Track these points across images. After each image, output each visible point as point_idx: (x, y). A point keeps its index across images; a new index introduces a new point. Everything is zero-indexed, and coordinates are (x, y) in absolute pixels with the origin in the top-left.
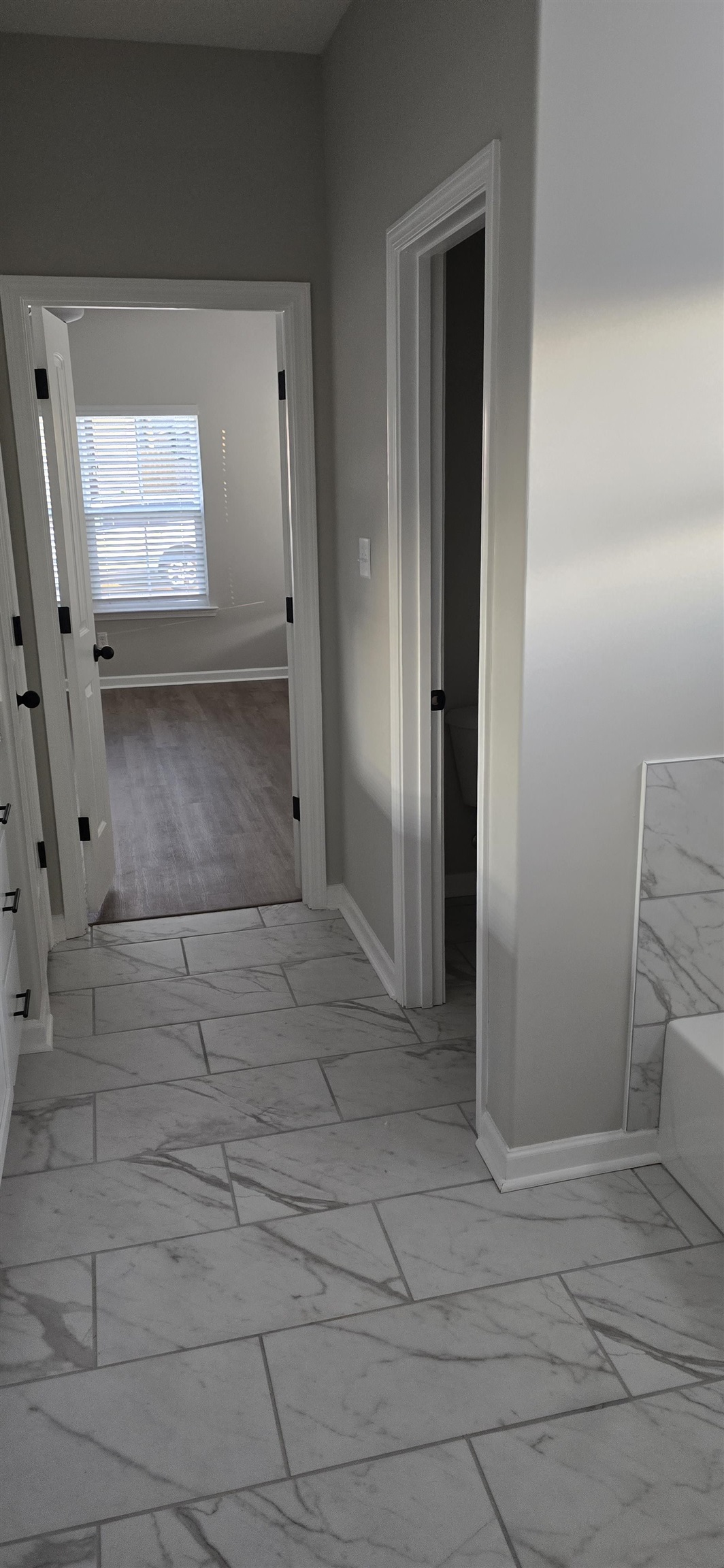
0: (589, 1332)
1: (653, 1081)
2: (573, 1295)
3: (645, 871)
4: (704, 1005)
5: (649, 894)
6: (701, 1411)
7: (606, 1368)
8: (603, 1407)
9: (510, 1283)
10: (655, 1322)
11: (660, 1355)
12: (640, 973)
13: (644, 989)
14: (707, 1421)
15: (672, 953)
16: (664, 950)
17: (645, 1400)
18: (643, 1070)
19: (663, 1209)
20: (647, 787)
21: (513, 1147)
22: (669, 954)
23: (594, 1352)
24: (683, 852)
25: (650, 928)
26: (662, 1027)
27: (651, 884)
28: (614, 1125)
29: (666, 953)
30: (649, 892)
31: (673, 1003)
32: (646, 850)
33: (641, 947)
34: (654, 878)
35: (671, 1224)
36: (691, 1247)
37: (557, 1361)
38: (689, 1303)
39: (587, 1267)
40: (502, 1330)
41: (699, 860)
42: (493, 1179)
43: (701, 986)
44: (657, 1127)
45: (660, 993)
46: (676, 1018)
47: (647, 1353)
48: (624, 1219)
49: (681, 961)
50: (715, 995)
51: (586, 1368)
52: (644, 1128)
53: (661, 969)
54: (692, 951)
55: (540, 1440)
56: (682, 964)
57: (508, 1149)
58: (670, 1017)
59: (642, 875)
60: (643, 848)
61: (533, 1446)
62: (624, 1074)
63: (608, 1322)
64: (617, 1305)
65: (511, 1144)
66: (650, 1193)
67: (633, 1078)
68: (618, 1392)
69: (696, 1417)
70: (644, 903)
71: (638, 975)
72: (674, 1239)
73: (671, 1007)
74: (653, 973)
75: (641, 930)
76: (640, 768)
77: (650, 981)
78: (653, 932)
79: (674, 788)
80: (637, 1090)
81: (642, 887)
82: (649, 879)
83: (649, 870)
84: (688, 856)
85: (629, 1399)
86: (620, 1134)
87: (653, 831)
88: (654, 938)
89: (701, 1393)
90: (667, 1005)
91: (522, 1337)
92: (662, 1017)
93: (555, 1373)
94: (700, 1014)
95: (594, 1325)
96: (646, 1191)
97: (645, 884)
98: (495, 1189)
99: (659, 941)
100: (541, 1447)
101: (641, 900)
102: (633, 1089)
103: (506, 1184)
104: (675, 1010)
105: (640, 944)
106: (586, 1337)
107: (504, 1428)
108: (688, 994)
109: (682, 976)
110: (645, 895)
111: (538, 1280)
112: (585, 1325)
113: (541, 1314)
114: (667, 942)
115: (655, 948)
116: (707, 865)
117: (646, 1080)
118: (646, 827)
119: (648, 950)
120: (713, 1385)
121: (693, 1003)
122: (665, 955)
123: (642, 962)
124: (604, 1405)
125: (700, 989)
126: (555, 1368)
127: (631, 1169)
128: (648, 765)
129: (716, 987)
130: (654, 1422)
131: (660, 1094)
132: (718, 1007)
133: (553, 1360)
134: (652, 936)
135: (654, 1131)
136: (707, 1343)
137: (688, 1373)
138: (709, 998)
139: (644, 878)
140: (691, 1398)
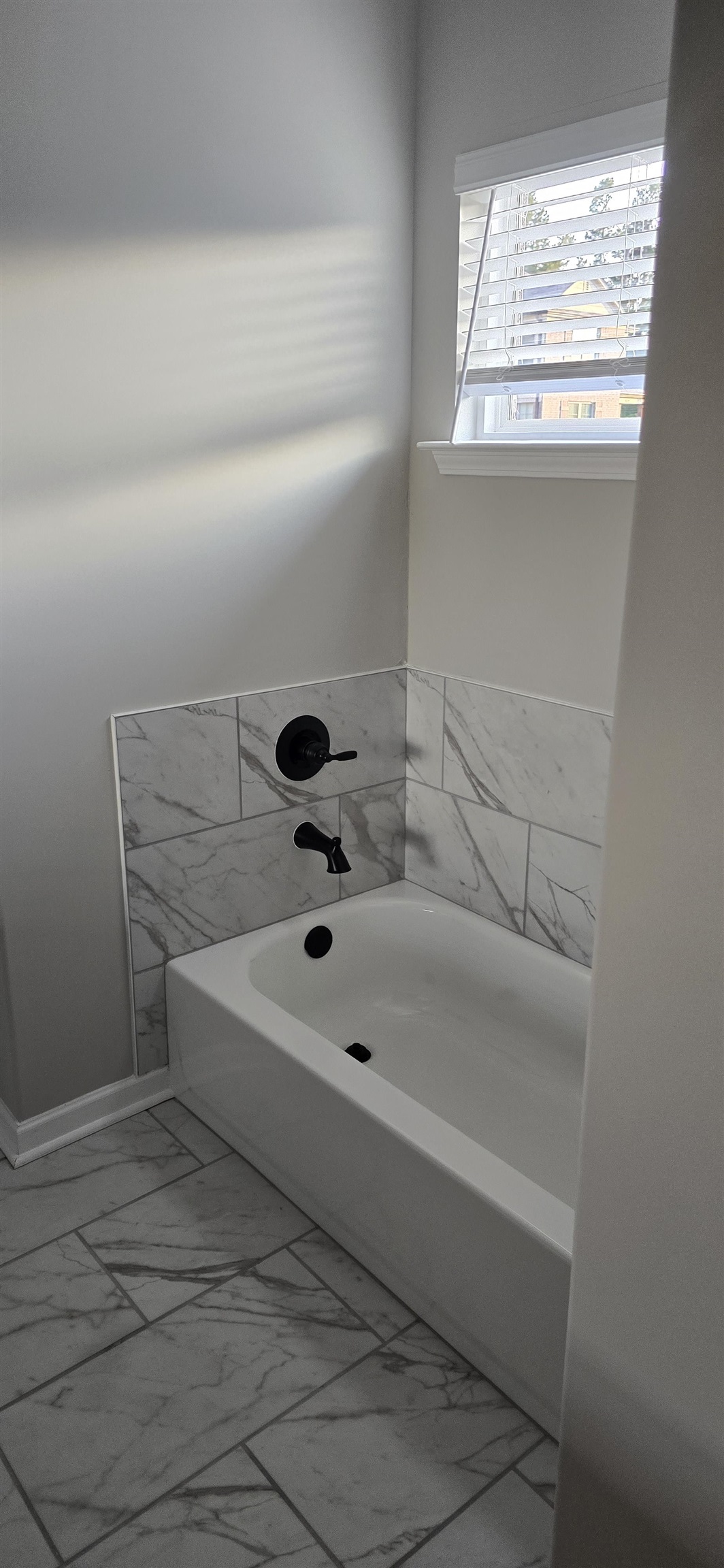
0: (106, 1276)
1: (158, 1021)
2: (90, 1246)
3: (127, 822)
4: (198, 940)
5: (133, 843)
6: (215, 1314)
7: (125, 1303)
8: (121, 1343)
9: (26, 1254)
10: (170, 1247)
11: (175, 1275)
12: (133, 921)
13: (139, 937)
14: (219, 1321)
15: (161, 896)
16: (156, 896)
17: (161, 1322)
18: (147, 1013)
19: (177, 1139)
20: (117, 739)
21: (23, 1120)
22: (160, 898)
23: (113, 1294)
24: (161, 799)
25: (138, 877)
26: (161, 969)
27: (134, 834)
28: (125, 1074)
29: (157, 898)
30: (132, 842)
31: (169, 944)
32: (125, 801)
33: (132, 896)
34: (137, 827)
35: (184, 1151)
36: (203, 1166)
37: (75, 1314)
38: (201, 1218)
39: (104, 1215)
40: (17, 1303)
41: (177, 805)
42: (6, 1158)
43: (193, 923)
44: (168, 1064)
45: (155, 937)
46: (173, 957)
47: (163, 1277)
48: (140, 1159)
49: (172, 903)
50: (209, 930)
51: (104, 1311)
52: (155, 1069)
53: (153, 914)
54: (181, 891)
55: (59, 1396)
56: (173, 906)
57: (18, 1124)
58: (168, 957)
59: (124, 826)
60: (122, 800)
61: (52, 1404)
62: (130, 1020)
63: (125, 1261)
64: (134, 1242)
65: (21, 1116)
66: (165, 1127)
67: (138, 1023)
68: (139, 1322)
69: (207, 1320)
70: (130, 853)
71: (132, 924)
72: (188, 1163)
73: (167, 947)
74: (146, 919)
75: (130, 880)
76: (109, 720)
77: (145, 927)
78: (142, 880)
79: (145, 738)
80: (143, 1034)
81: (126, 839)
82: (132, 830)
83: (130, 820)
84: (167, 802)
85: (147, 1325)
86: (132, 1080)
87: (130, 782)
88: (143, 885)
89: (214, 1298)
90: (163, 947)
91: (40, 1303)
92: (161, 960)
93: (72, 1327)
94: (195, 949)
95: (111, 1268)
96: (160, 1127)
97: (127, 835)
98: (8, 1167)
99: (148, 887)
100: (59, 1403)
101: (126, 850)
102: (140, 1034)
103: (19, 1159)
104: (171, 951)
105: (130, 893)
106: (105, 1283)
107: (22, 1396)
108: (183, 933)
109: (175, 917)
110: (130, 845)
111: (55, 1243)
112: (103, 1271)
113: (59, 1274)
114: (156, 886)
115: (145, 894)
116: (185, 808)
117: (152, 1023)
118: (122, 779)
119: (139, 897)
120: (223, 1287)
121: (188, 940)
122: (155, 900)
123: (134, 910)
124: (122, 1340)
125: (193, 926)
126: (73, 1322)
127: (147, 1110)
128: (116, 718)
129: (207, 921)
130: (170, 1338)
131: (167, 1033)
132: (211, 939)
133: (71, 1314)
134: (141, 883)
135: (165, 1069)
136: (217, 1250)
137: (201, 1283)
138: (202, 933)
139: (126, 829)
140: (203, 1305)
